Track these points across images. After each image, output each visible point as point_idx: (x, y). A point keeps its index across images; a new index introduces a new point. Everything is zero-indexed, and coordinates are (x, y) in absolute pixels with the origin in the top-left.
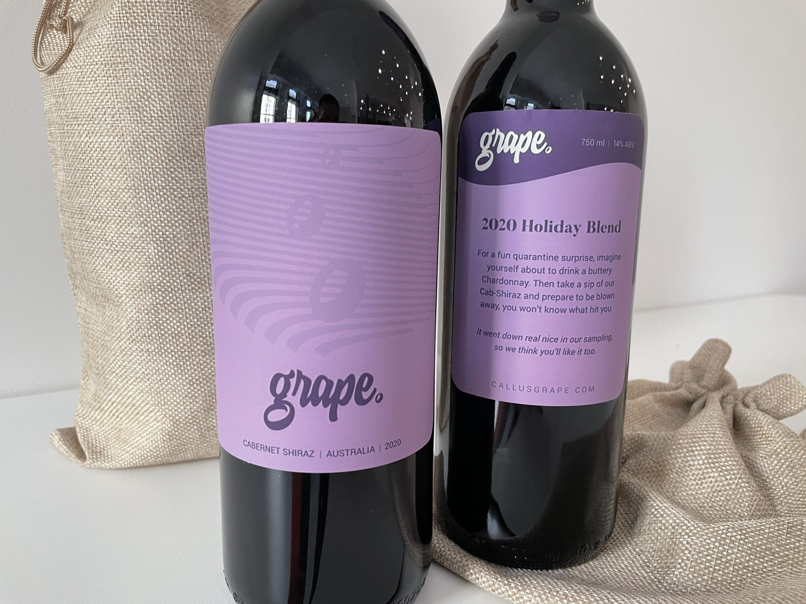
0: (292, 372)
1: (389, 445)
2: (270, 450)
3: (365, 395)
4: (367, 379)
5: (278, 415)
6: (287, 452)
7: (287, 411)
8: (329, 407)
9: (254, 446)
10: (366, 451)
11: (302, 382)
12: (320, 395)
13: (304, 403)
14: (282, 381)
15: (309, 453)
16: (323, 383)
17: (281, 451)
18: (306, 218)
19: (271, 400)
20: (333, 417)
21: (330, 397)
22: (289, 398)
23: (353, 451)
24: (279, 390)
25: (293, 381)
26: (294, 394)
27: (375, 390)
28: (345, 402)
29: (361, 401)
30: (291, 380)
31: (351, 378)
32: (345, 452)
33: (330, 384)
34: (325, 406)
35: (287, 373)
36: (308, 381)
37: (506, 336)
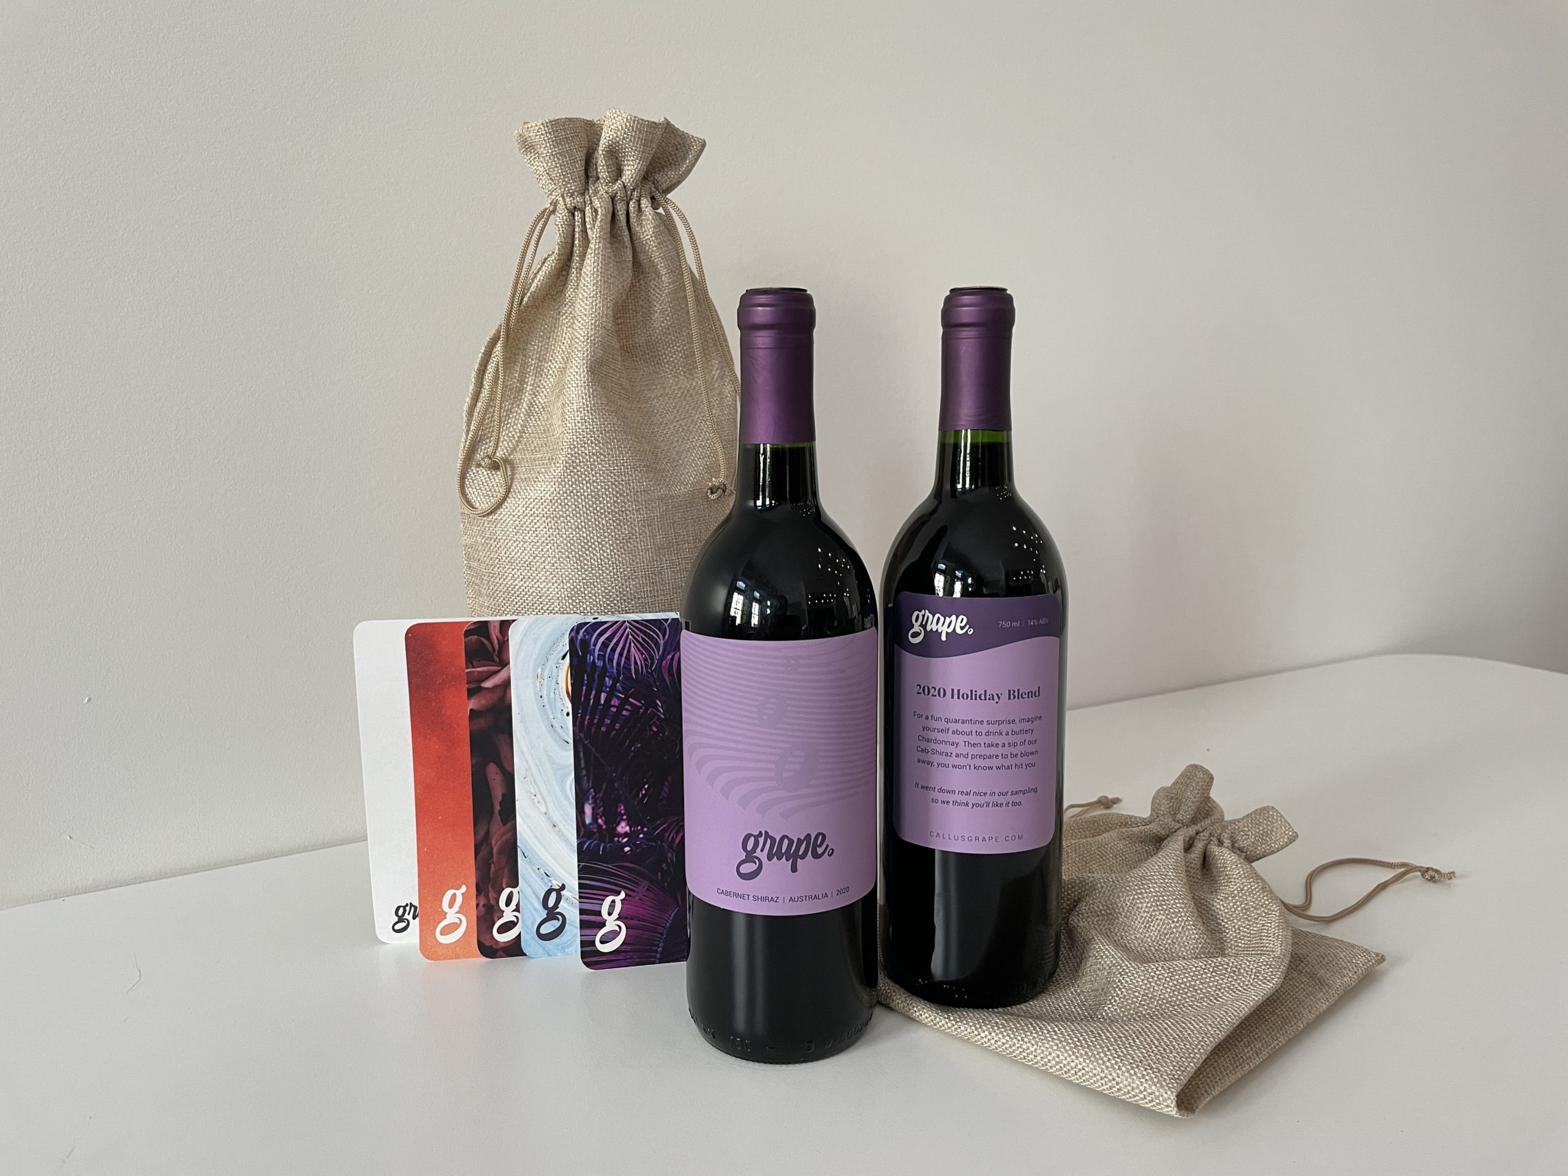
0: (761, 832)
1: (839, 892)
2: (742, 897)
3: (820, 850)
4: (821, 837)
5: (747, 868)
6: (755, 898)
7: (756, 864)
8: (791, 861)
9: (727, 893)
10: (820, 897)
11: (769, 841)
12: (783, 851)
13: (770, 858)
14: (752, 840)
15: (775, 899)
16: (786, 842)
17: (751, 898)
18: (772, 712)
19: (743, 856)
20: (794, 869)
21: (792, 852)
22: (758, 853)
23: (810, 897)
24: (749, 847)
25: (761, 840)
26: (762, 850)
27: (827, 845)
28: (803, 857)
29: (816, 856)
30: (759, 839)
31: (809, 836)
32: (804, 899)
33: (791, 841)
34: (788, 860)
35: (756, 833)
36: (773, 840)
37: (941, 790)
